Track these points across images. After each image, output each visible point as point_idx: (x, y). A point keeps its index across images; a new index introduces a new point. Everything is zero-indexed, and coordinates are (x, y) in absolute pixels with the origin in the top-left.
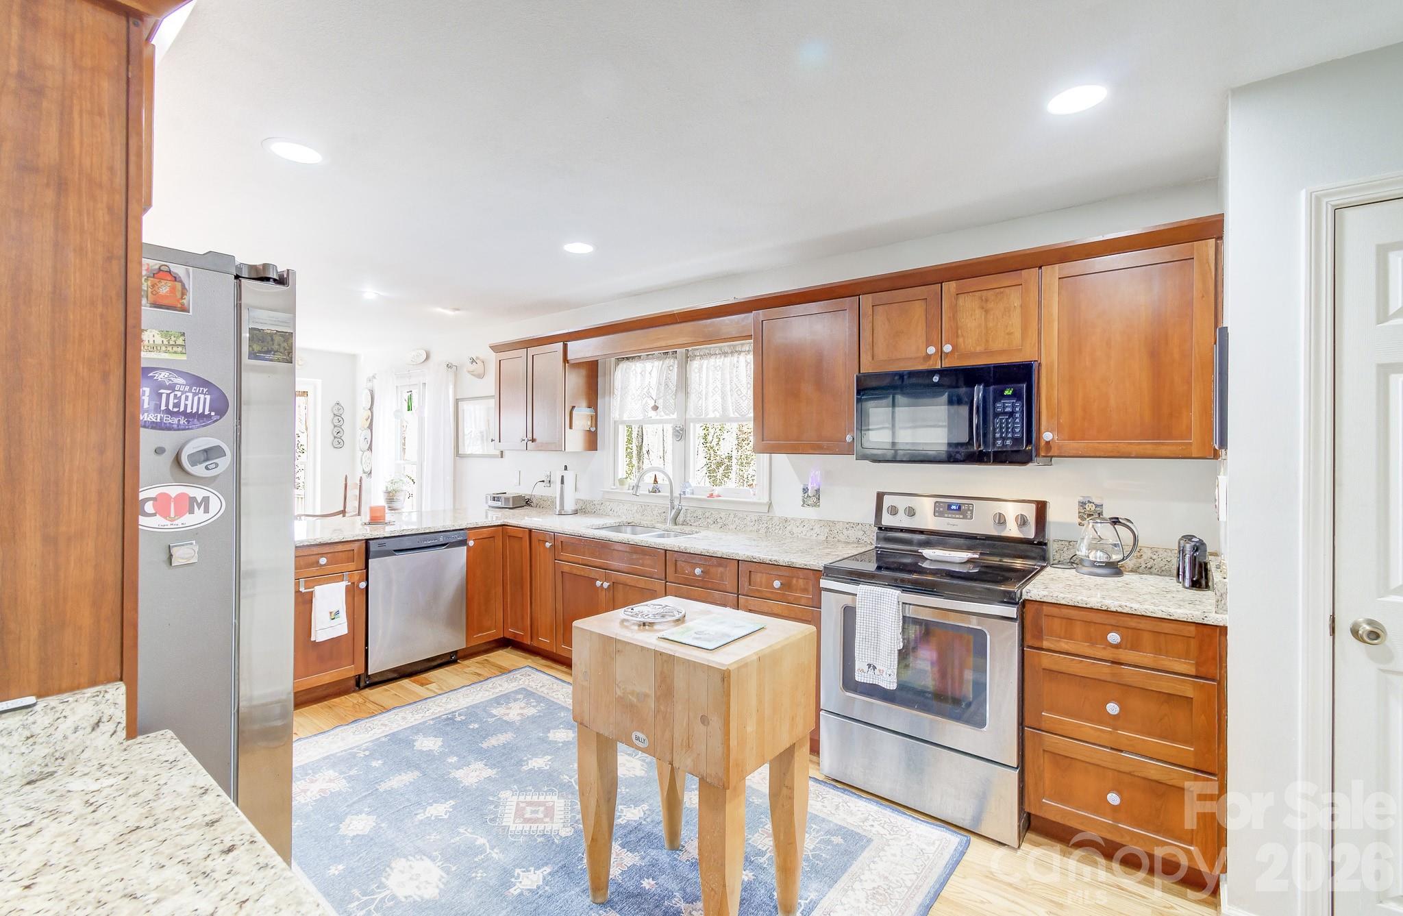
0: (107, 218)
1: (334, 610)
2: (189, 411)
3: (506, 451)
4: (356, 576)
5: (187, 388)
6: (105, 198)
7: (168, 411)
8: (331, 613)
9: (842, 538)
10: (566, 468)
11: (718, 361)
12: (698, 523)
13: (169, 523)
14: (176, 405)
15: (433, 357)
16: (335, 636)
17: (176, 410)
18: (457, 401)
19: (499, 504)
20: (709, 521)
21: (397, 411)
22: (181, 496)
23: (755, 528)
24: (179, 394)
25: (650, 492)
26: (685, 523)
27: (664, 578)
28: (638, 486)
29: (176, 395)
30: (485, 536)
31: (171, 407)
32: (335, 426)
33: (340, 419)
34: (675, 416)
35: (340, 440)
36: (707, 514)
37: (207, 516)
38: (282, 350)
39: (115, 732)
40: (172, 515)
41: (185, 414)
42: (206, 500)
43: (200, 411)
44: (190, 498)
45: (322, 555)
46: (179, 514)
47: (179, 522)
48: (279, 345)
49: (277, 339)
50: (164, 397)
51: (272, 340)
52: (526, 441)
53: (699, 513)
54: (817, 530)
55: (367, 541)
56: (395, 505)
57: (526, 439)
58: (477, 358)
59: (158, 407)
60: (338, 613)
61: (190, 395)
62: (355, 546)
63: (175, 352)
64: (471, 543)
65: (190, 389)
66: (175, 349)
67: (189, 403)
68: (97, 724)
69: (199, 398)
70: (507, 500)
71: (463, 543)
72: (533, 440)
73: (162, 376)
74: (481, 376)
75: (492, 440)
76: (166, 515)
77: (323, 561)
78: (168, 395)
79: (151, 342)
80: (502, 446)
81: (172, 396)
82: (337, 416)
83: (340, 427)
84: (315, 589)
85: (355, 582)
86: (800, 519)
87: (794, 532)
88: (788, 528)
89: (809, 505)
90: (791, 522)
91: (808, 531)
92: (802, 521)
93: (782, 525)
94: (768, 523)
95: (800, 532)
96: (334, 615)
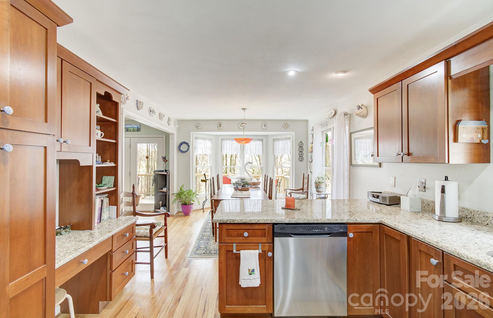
1: (251, 268)
3: (384, 163)
4: (267, 247)
8: (249, 270)
10: (446, 179)
15: (339, 112)
16: (252, 287)
18: (351, 134)
19: (378, 200)
21: (322, 143)
30: (363, 230)
32: (300, 152)
33: (302, 148)
35: (302, 158)
45: (246, 230)
52: (401, 155)
55: (274, 224)
56: (320, 190)
57: (402, 153)
58: (362, 105)
60: (253, 270)
62: (266, 227)
64: (351, 235)
70: (384, 198)
71: (345, 234)
72: (409, 154)
74: (365, 116)
75: (372, 156)
77: (246, 234)
80: (380, 159)
82: (301, 147)
83: (302, 152)
84: (242, 252)
85: (265, 251)
96: (252, 272)
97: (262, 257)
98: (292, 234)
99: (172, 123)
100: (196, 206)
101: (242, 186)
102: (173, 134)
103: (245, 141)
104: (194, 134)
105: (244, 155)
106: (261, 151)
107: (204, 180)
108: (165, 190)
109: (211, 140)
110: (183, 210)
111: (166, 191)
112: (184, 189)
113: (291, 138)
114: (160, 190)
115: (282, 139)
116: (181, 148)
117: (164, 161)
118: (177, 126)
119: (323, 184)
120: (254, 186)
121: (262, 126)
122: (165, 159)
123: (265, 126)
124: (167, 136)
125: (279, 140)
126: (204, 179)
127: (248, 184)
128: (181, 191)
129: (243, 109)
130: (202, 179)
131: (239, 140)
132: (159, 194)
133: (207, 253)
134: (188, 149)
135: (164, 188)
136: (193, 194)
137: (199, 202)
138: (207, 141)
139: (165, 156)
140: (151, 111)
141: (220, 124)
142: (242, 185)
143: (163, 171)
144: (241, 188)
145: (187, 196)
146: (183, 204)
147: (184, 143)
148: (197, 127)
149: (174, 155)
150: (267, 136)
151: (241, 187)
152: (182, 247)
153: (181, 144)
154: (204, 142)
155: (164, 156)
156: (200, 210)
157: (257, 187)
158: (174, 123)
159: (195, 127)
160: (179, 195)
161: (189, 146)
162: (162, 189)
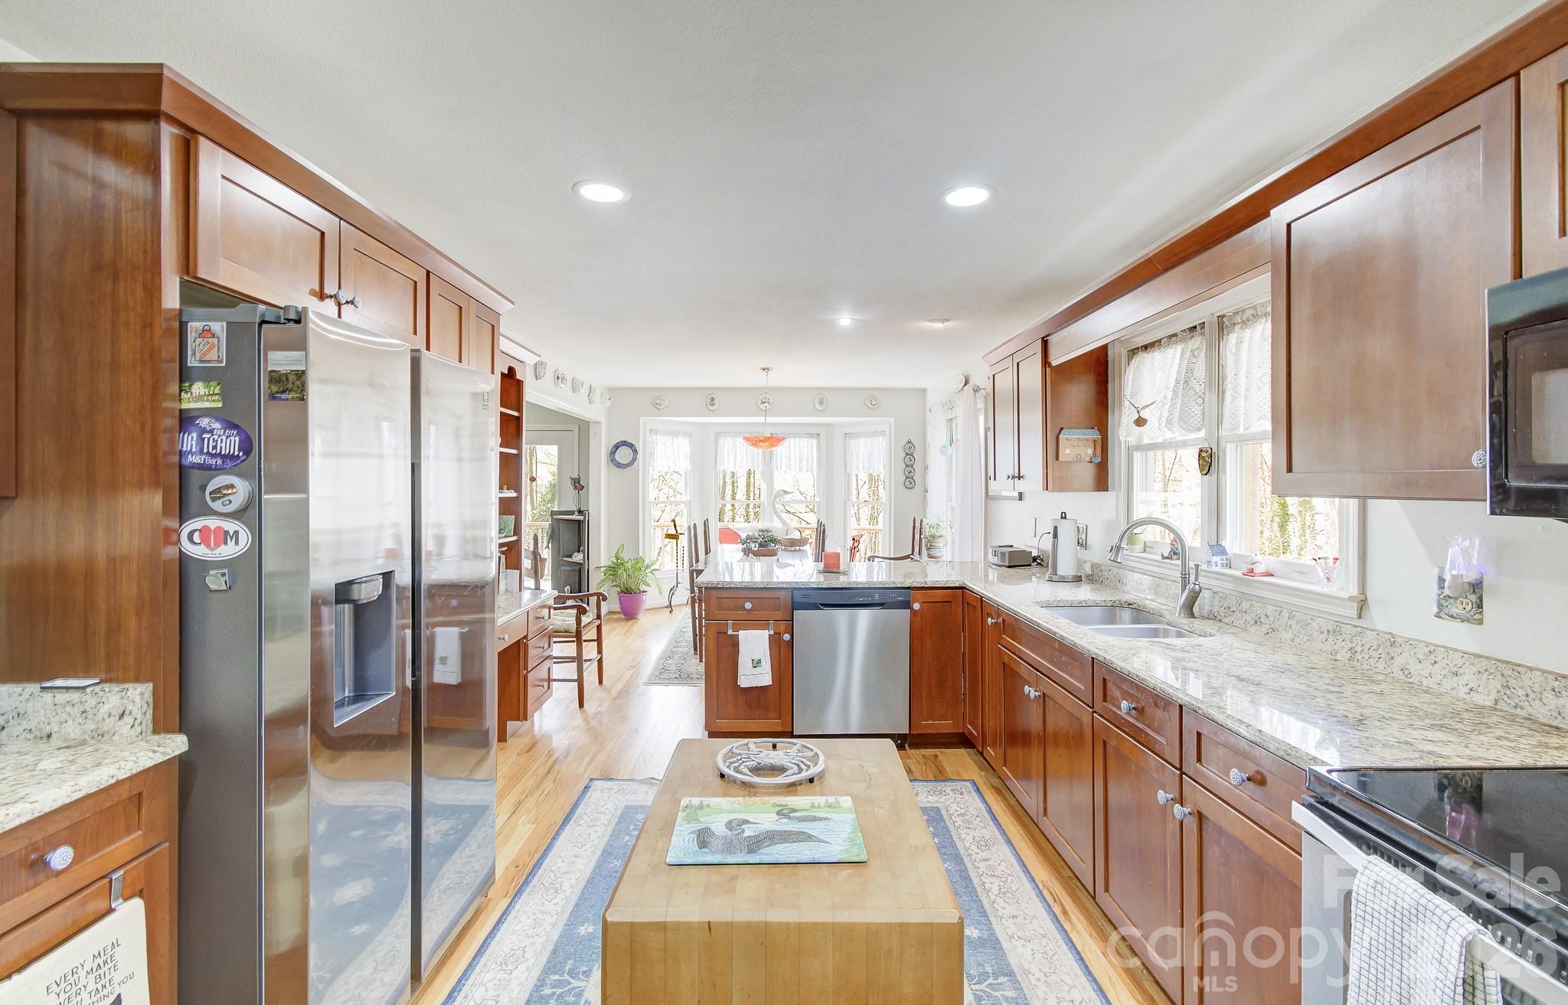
0: (143, 294)
1: (757, 658)
2: (223, 453)
4: (782, 626)
5: (222, 431)
6: (141, 278)
7: (208, 453)
8: (754, 661)
10: (1064, 516)
13: (210, 552)
14: (215, 447)
16: (759, 686)
17: (214, 452)
19: (996, 560)
20: (1247, 617)
22: (219, 528)
24: (216, 437)
25: (1164, 557)
26: (1211, 617)
27: (1091, 705)
29: (214, 439)
30: (938, 599)
31: (210, 451)
32: (907, 465)
33: (912, 458)
34: (1202, 434)
35: (911, 480)
36: (1245, 605)
37: (238, 548)
38: (295, 388)
39: (133, 725)
40: (212, 546)
41: (220, 455)
42: (236, 533)
43: (232, 452)
44: (225, 531)
45: (749, 599)
46: (217, 545)
47: (216, 552)
48: (293, 383)
49: (292, 378)
50: (206, 440)
51: (287, 379)
54: (1469, 675)
55: (793, 589)
56: (934, 552)
57: (1012, 476)
59: (201, 452)
60: (759, 661)
61: (224, 438)
62: (781, 594)
63: (214, 401)
64: (916, 606)
65: (224, 433)
66: (214, 398)
67: (223, 445)
68: (123, 714)
69: (231, 440)
70: (1003, 555)
71: (906, 605)
72: (1019, 477)
73: (204, 422)
76: (208, 545)
77: (749, 605)
78: (209, 439)
79: (198, 394)
81: (211, 439)
82: (909, 454)
83: (912, 466)
84: (742, 634)
85: (780, 633)
86: (1428, 644)
87: (1412, 671)
88: (1399, 661)
89: (1452, 616)
90: (1407, 648)
91: (1445, 676)
92: (1432, 649)
93: (1381, 650)
94: (1355, 641)
95: (1425, 673)
96: (757, 664)
97: (775, 641)
98: (821, 604)
99: (596, 397)
100: (653, 597)
101: (761, 545)
102: (598, 423)
103: (767, 444)
104: (647, 422)
105: (772, 474)
106: (815, 464)
107: (672, 535)
108: (578, 557)
109: (688, 435)
110: (622, 607)
111: (582, 562)
112: (625, 556)
113: (887, 433)
114: (565, 559)
115: (865, 435)
116: (617, 457)
117: (576, 488)
118: (609, 403)
119: (941, 539)
120: (793, 549)
121: (814, 405)
122: (578, 484)
123: (821, 403)
124: (583, 427)
125: (858, 435)
126: (674, 532)
127: (774, 541)
128: (617, 559)
129: (764, 369)
130: (669, 532)
131: (755, 441)
132: (563, 568)
133: (682, 678)
134: (634, 460)
135: (576, 554)
136: (647, 567)
137: (659, 588)
138: (681, 439)
139: (579, 476)
140: (558, 378)
141: (713, 399)
142: (759, 541)
143: (572, 513)
144: (756, 549)
145: (631, 573)
146: (622, 592)
147: (624, 443)
148: (656, 405)
149: (600, 475)
150: (829, 426)
151: (757, 546)
152: (628, 669)
153: (617, 447)
154: (671, 441)
155: (575, 476)
156: (662, 608)
157: (800, 550)
158: (602, 396)
159: (651, 406)
160: (613, 570)
161: (635, 451)
162: (570, 556)
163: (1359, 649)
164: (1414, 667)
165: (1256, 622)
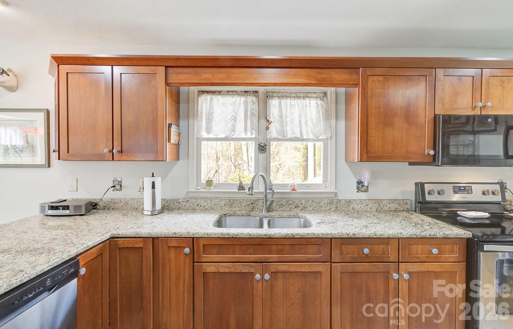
9: (386, 209)
10: (153, 175)
11: (292, 101)
12: (282, 209)
19: (67, 212)
23: (328, 208)
27: (330, 261)
28: (252, 188)
52: (112, 152)
53: (284, 201)
54: (370, 205)
58: (9, 70)
64: (83, 271)
71: (74, 275)
72: (120, 152)
86: (360, 200)
87: (355, 208)
88: (351, 206)
89: (362, 191)
90: (354, 202)
91: (364, 207)
92: (361, 201)
93: (346, 205)
94: (337, 204)
95: (359, 207)
163: (339, 206)
164: (356, 207)
165: (296, 207)
